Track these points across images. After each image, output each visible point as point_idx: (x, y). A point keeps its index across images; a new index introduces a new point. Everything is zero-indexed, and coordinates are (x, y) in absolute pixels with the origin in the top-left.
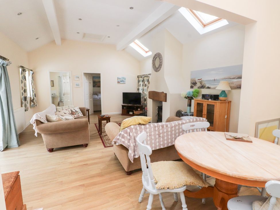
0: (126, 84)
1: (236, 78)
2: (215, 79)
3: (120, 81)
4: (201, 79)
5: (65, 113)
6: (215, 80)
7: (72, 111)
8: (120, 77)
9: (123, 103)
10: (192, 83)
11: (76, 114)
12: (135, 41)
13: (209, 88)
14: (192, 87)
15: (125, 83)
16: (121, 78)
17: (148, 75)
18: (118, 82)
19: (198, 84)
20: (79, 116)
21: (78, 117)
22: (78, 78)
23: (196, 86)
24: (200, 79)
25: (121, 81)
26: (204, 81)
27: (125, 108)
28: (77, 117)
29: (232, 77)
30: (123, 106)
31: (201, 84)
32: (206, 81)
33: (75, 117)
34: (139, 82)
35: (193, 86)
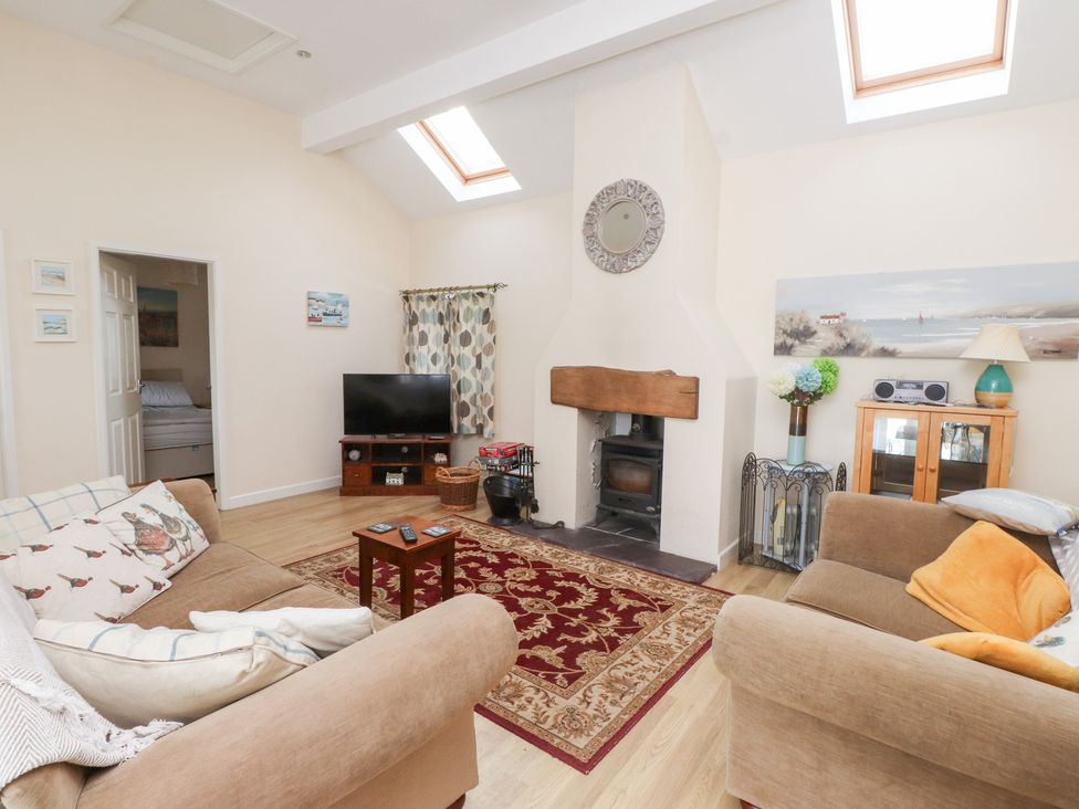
0: (349, 329)
1: (1039, 314)
2: (924, 316)
3: (321, 311)
4: (843, 314)
5: (90, 554)
6: (921, 318)
7: (138, 524)
8: (322, 290)
9: (347, 431)
10: (785, 332)
11: (173, 543)
12: (426, 121)
13: (885, 353)
14: (783, 349)
15: (344, 327)
16: (327, 297)
17: (485, 291)
18: (312, 319)
19: (821, 334)
20: (194, 555)
21: (189, 559)
22: (62, 279)
23: (812, 344)
24: (837, 317)
25: (325, 314)
26: (858, 323)
27: (355, 455)
28: (184, 562)
29: (1018, 311)
30: (347, 447)
31: (841, 335)
32: (871, 323)
33: (171, 571)
34: (413, 320)
35: (792, 346)
